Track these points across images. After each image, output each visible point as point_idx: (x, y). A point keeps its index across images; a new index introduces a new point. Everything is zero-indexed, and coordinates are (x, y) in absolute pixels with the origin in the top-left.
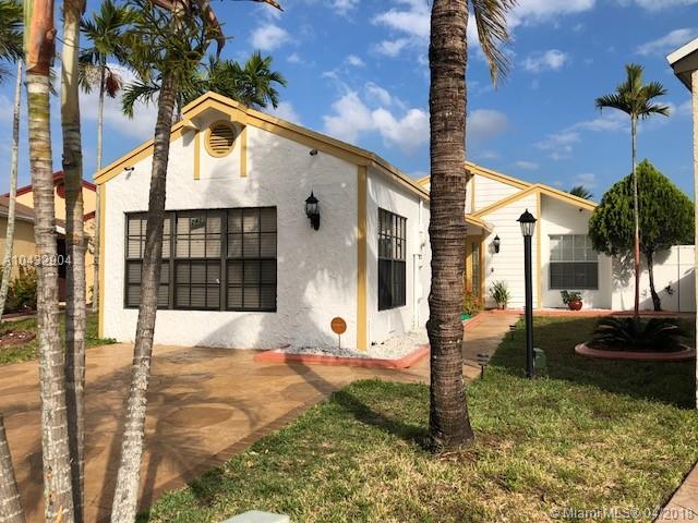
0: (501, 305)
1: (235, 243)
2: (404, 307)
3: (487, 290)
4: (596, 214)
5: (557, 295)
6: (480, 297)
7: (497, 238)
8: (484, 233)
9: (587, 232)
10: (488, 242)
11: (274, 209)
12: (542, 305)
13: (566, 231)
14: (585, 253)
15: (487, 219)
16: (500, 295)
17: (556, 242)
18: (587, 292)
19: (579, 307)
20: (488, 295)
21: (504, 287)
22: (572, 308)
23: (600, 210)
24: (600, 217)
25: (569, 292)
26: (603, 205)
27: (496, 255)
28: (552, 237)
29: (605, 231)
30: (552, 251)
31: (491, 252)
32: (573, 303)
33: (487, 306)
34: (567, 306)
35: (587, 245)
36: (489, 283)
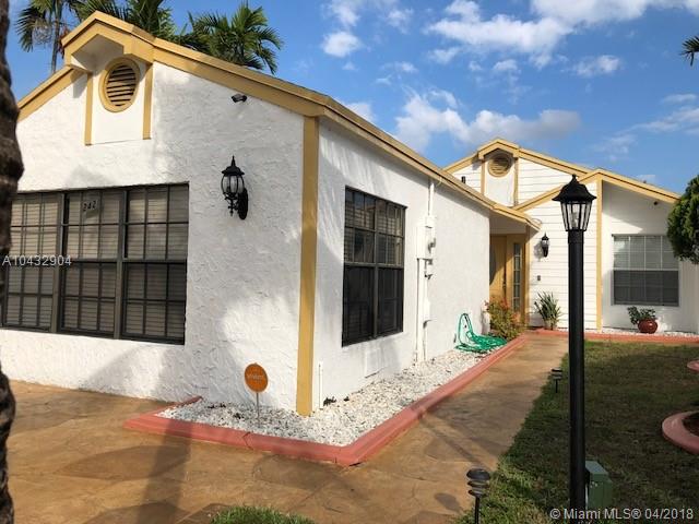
0: (549, 322)
1: (137, 239)
2: (401, 334)
3: (531, 303)
4: (678, 208)
5: (622, 311)
6: (523, 313)
7: (545, 238)
8: (529, 231)
9: (664, 231)
10: (534, 242)
11: (186, 185)
12: (603, 323)
13: (635, 230)
14: (661, 259)
15: (531, 213)
16: (548, 310)
17: (621, 245)
18: (663, 309)
19: (653, 329)
20: (532, 310)
21: (553, 299)
22: (643, 330)
23: (684, 202)
24: (683, 212)
25: (640, 308)
26: (688, 196)
27: (543, 259)
28: (616, 238)
29: (690, 230)
30: (616, 256)
31: (537, 255)
32: (645, 324)
33: (531, 324)
34: (636, 327)
35: (665, 250)
36: (534, 294)
